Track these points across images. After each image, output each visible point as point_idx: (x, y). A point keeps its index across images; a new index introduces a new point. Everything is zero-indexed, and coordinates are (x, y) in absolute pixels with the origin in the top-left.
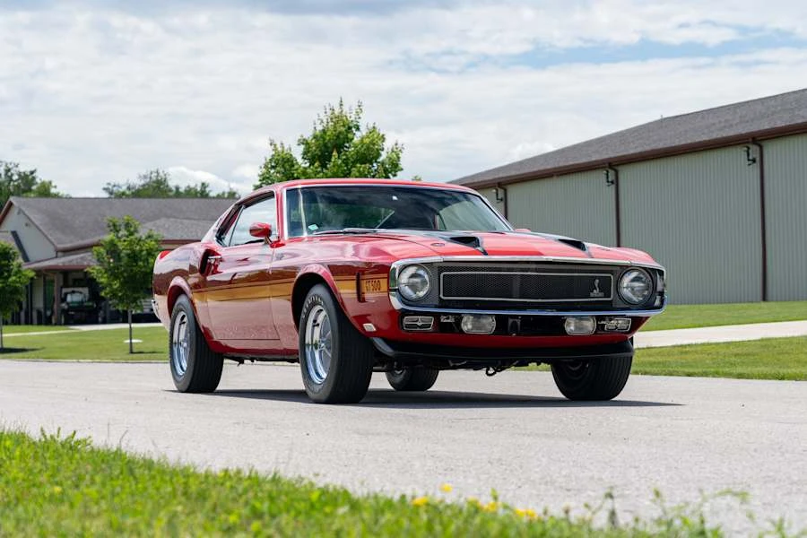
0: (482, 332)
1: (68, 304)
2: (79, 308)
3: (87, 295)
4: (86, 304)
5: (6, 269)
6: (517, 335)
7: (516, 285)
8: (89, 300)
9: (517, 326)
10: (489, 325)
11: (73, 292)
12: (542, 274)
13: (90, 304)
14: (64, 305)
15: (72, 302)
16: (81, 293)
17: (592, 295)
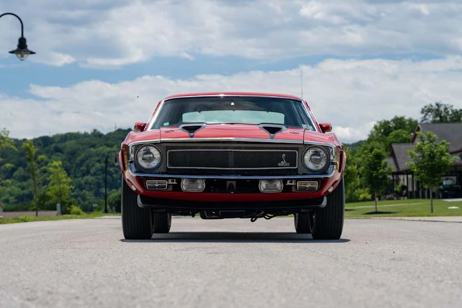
0: (196, 190)
1: (443, 186)
2: (450, 188)
3: (455, 181)
4: (455, 186)
5: (379, 165)
6: (235, 193)
7: (231, 159)
8: (457, 184)
9: (234, 187)
10: (200, 186)
11: (447, 179)
12: (237, 150)
13: (457, 186)
14: (441, 187)
15: (446, 185)
16: (452, 179)
17: (279, 164)
